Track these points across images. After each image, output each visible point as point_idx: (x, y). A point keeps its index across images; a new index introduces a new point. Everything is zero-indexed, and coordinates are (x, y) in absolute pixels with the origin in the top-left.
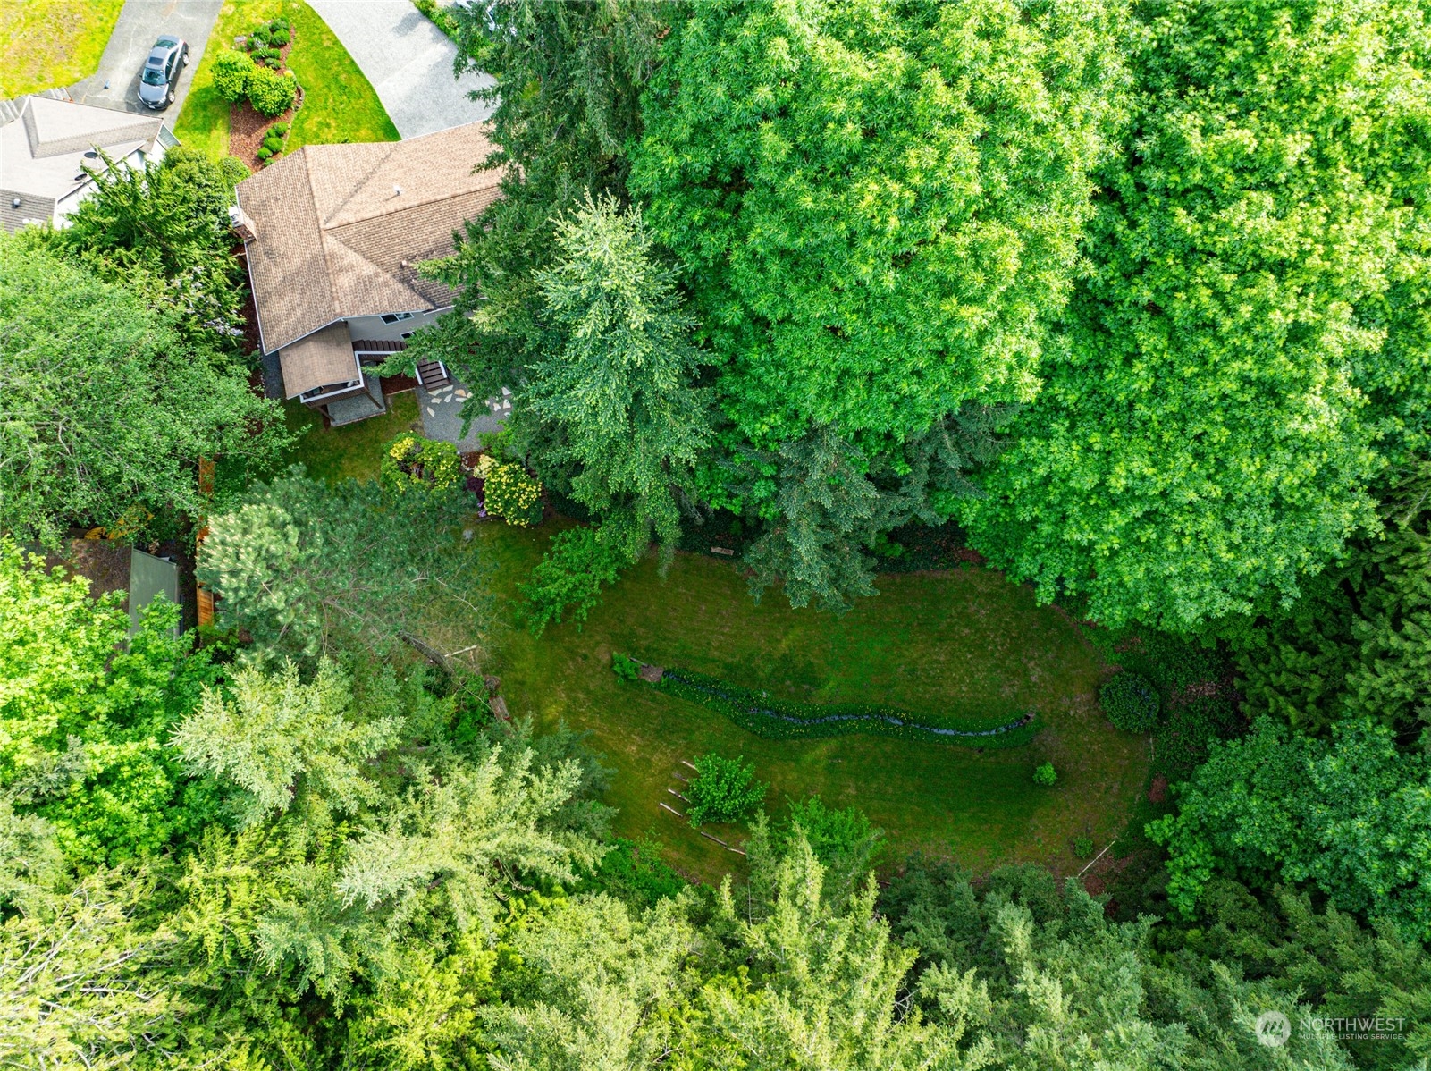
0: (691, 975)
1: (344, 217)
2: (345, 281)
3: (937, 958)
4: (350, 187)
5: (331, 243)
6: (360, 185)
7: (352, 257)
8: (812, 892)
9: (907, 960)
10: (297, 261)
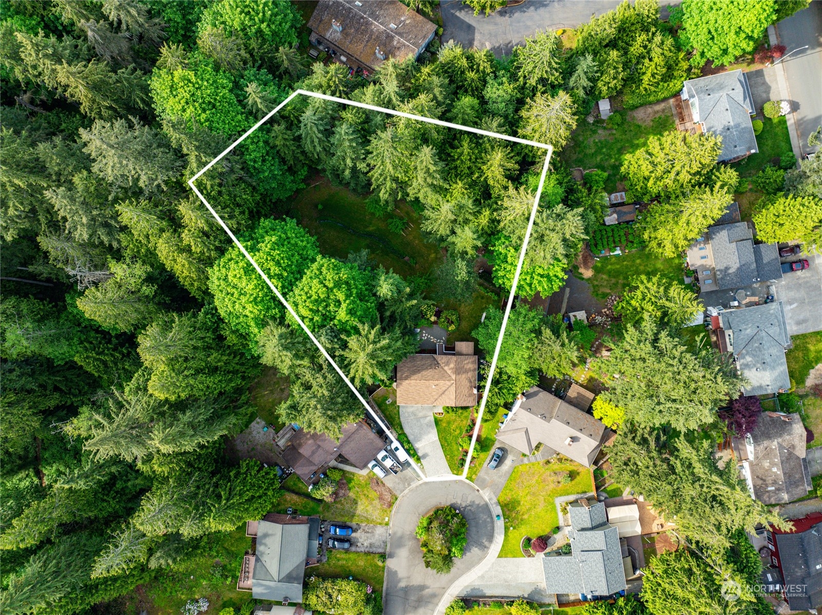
0: (409, 183)
1: (449, 383)
2: (452, 366)
3: (363, 173)
4: (446, 393)
5: (453, 377)
6: (443, 393)
7: (449, 372)
8: (383, 191)
9: (370, 174)
10: (464, 376)
